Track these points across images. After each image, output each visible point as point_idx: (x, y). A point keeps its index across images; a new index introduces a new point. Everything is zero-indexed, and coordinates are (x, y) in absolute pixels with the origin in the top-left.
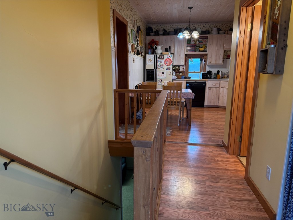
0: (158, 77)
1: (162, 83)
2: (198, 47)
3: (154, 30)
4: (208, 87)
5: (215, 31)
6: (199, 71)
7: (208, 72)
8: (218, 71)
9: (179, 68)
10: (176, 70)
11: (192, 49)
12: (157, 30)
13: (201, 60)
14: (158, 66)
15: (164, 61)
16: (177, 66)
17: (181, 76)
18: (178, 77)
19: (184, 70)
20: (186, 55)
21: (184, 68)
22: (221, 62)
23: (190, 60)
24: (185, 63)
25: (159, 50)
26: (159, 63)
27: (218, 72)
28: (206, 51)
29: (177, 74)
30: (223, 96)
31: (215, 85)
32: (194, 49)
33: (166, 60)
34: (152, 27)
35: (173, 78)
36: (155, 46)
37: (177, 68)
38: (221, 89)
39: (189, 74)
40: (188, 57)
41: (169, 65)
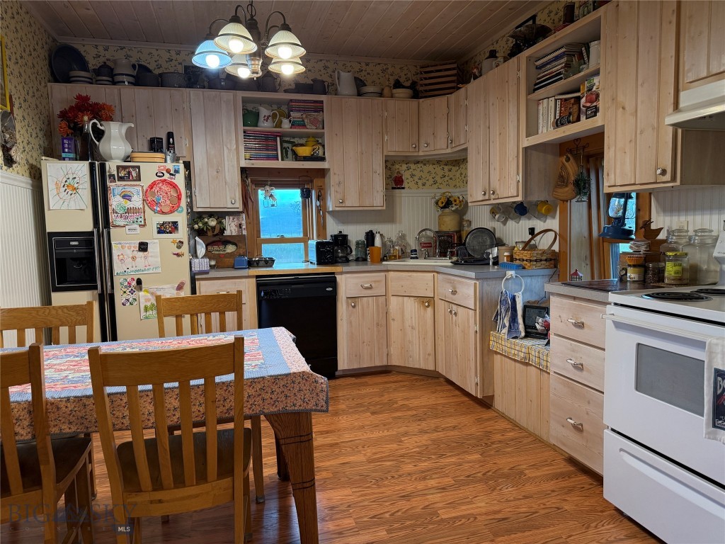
0: (117, 269)
1: (141, 294)
2: (290, 146)
3: (93, 63)
4: (344, 298)
5: (346, 83)
6: (301, 235)
7: (335, 237)
8: (367, 234)
9: (220, 223)
10: (210, 234)
11: (267, 150)
12: (105, 65)
13: (306, 195)
14: (112, 217)
15: (145, 193)
16: (211, 215)
17: (231, 255)
18: (221, 263)
19: (245, 232)
20: (244, 171)
21: (240, 226)
22: (377, 200)
23: (261, 193)
24: (245, 204)
25: (115, 144)
26: (115, 202)
27: (370, 236)
28: (323, 159)
29: (216, 247)
30: (403, 330)
31: (370, 288)
32: (276, 150)
33: (151, 187)
34: (82, 50)
35: (196, 268)
36: (94, 125)
37: (213, 223)
38: (394, 301)
39: (264, 246)
40: (252, 179)
41: (171, 212)
